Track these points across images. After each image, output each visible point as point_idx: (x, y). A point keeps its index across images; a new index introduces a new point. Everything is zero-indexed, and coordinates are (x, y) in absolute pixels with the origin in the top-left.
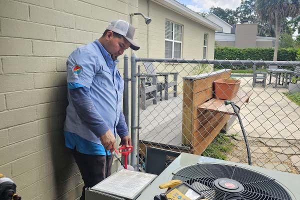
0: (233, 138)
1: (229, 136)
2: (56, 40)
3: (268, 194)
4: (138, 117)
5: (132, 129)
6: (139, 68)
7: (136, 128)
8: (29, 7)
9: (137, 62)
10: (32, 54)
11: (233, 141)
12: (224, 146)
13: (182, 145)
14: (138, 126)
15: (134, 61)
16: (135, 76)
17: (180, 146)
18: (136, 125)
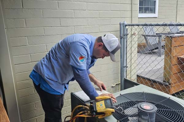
2: (74, 17)
6: (127, 30)
8: (58, 2)
9: (126, 27)
10: (60, 26)
13: (164, 81)
14: (126, 66)
15: (124, 26)
16: (125, 35)
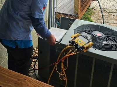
0: (93, 9)
1: (91, 8)
3: (115, 38)
4: (56, 3)
5: (54, 8)
7: (55, 8)
11: (93, 10)
12: (90, 13)
13: (74, 14)
17: (73, 14)
18: (55, 7)
